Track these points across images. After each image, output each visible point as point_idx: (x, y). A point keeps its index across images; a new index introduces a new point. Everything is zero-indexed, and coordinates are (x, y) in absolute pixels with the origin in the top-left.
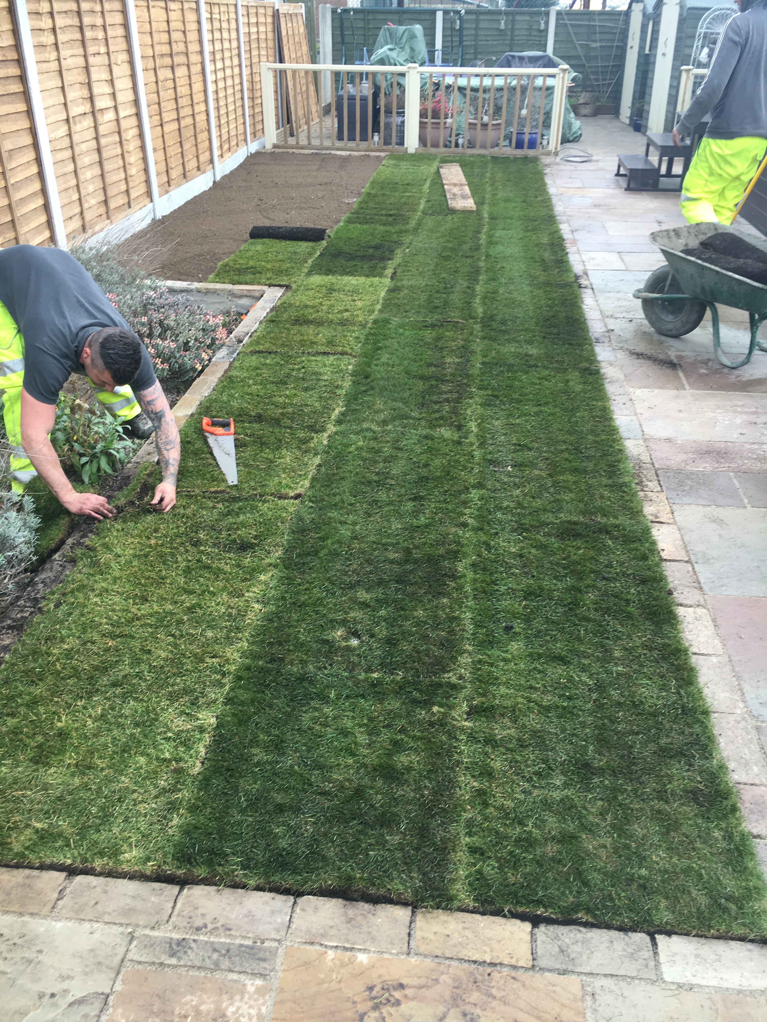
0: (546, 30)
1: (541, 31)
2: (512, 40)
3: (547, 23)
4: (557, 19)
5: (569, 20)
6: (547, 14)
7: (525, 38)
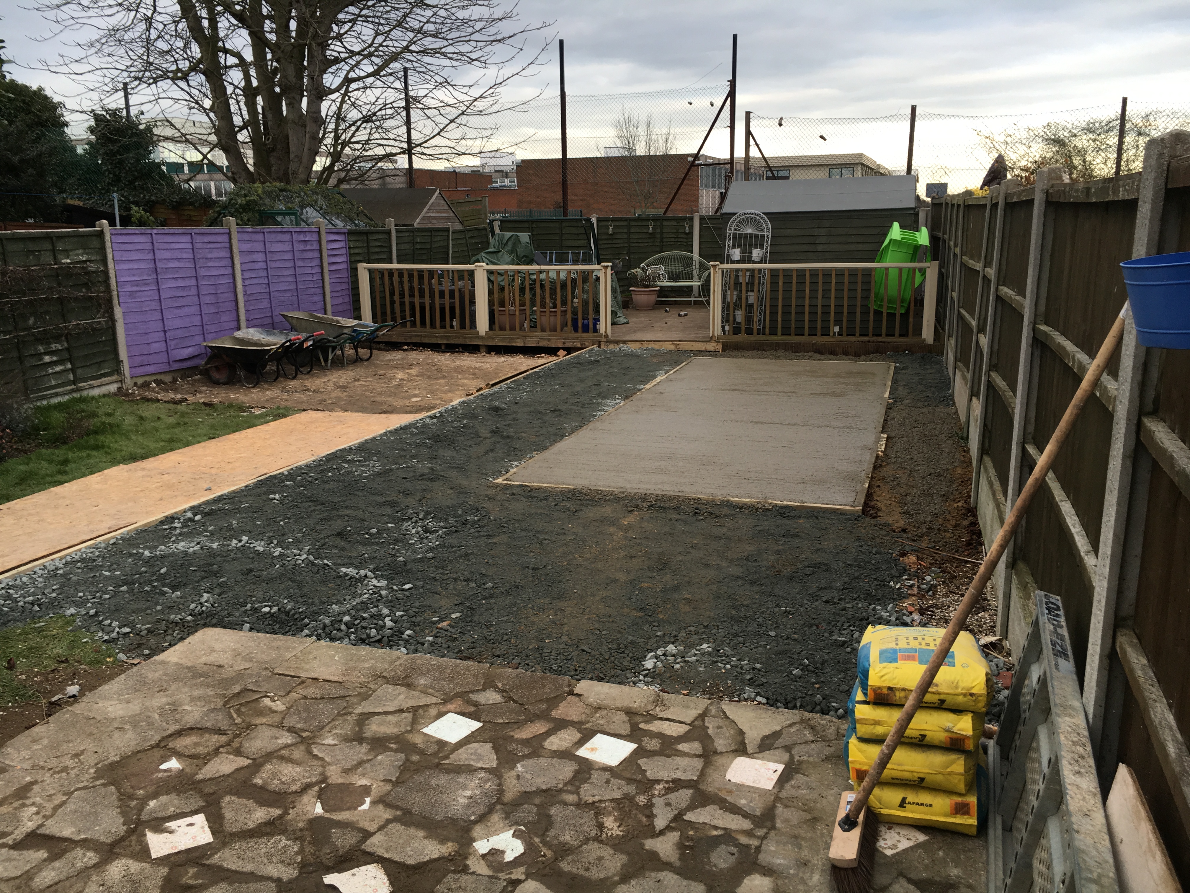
0: (691, 233)
1: (687, 234)
2: (661, 241)
3: (691, 227)
4: (700, 224)
5: (711, 224)
6: (691, 219)
7: (673, 240)
